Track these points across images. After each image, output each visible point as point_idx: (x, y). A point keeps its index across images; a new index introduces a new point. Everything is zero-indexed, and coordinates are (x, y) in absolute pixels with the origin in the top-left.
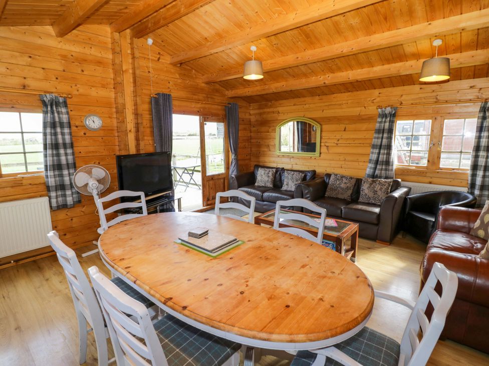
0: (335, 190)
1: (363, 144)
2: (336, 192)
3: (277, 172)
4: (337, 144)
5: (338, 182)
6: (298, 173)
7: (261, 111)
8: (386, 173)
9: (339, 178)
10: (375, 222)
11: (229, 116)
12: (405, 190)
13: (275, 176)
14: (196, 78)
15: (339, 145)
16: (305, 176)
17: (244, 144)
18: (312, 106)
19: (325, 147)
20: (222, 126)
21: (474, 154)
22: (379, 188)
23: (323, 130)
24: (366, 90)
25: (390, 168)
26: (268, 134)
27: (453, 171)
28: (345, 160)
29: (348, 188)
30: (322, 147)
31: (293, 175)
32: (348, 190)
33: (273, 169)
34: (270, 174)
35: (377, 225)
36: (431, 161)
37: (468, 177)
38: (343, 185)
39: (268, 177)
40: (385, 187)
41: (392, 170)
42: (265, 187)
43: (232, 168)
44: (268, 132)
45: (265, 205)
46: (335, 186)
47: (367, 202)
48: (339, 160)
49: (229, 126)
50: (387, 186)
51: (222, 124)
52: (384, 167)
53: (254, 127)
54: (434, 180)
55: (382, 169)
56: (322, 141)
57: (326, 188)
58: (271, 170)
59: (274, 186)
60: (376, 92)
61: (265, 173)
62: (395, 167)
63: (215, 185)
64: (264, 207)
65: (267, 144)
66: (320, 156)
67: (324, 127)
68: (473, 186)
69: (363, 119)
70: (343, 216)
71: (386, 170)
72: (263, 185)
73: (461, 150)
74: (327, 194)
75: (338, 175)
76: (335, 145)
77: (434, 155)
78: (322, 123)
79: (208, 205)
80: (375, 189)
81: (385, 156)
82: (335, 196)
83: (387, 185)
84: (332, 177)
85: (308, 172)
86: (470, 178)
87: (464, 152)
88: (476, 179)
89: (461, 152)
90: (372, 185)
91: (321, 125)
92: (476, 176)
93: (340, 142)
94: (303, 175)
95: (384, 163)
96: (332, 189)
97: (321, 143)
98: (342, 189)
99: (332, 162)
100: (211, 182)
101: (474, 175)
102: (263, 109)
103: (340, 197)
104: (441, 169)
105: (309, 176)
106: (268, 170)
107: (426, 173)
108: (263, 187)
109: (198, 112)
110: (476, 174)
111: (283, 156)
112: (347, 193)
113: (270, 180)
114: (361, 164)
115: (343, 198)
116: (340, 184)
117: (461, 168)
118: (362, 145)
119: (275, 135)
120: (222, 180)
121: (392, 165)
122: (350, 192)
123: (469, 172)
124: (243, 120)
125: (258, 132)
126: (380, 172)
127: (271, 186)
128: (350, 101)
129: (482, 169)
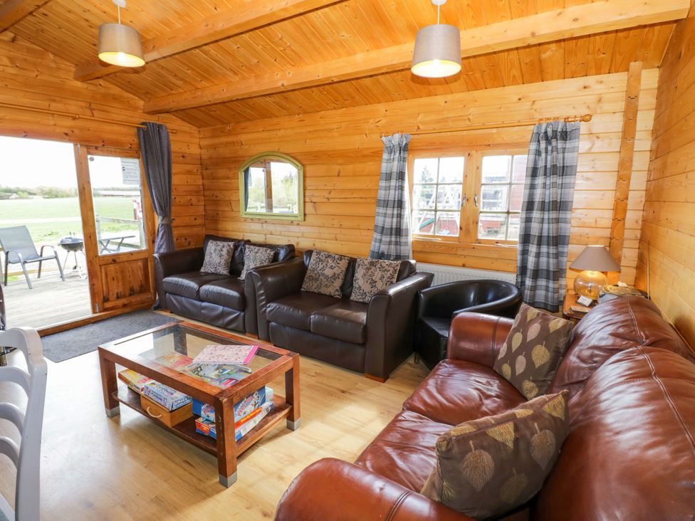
0: (317, 280)
1: (366, 198)
2: (318, 282)
3: (236, 247)
4: (328, 199)
5: (321, 266)
6: (265, 249)
7: (216, 141)
8: (396, 250)
9: (324, 258)
10: (361, 341)
11: (145, 148)
12: (420, 278)
13: (234, 254)
14: (59, 69)
15: (331, 200)
16: (276, 255)
17: (189, 198)
18: (289, 132)
19: (311, 204)
20: (135, 165)
21: (524, 216)
22: (379, 276)
23: (307, 175)
24: (367, 105)
25: (403, 240)
26: (229, 181)
27: (495, 245)
28: (341, 227)
29: (335, 277)
30: (307, 204)
31: (257, 252)
32: (335, 279)
33: (230, 243)
34: (225, 252)
35: (363, 345)
36: (463, 227)
37: (516, 256)
38: (328, 272)
39: (220, 256)
40: (388, 274)
41: (406, 244)
42: (216, 274)
43: (159, 240)
44: (228, 178)
45: (204, 308)
46: (316, 272)
47: (361, 300)
48: (332, 227)
49: (148, 165)
50: (391, 272)
51: (136, 162)
52: (393, 239)
53: (207, 169)
54: (468, 261)
55: (390, 243)
56: (307, 194)
57: (304, 276)
58: (226, 244)
59: (230, 272)
60: (381, 108)
61: (215, 250)
62: (411, 239)
63: (122, 272)
64: (203, 311)
65: (227, 199)
66: (305, 220)
67: (309, 169)
68: (523, 270)
69: (363, 156)
70: (312, 330)
71: (397, 243)
72: (213, 270)
73: (508, 209)
74: (305, 287)
75: (322, 254)
76: (326, 200)
77: (468, 218)
78: (304, 163)
79: (105, 310)
80: (374, 278)
81: (395, 220)
82: (316, 291)
83: (391, 269)
84: (314, 256)
85: (282, 247)
86: (519, 257)
87: (512, 213)
88: (527, 260)
89: (508, 213)
90: (370, 271)
91: (303, 165)
92: (527, 254)
93: (332, 195)
94: (272, 253)
95: (394, 232)
96: (311, 279)
97: (304, 196)
98: (327, 277)
99: (322, 230)
100: (112, 267)
101: (525, 253)
102: (217, 137)
103: (323, 292)
104: (479, 241)
105: (282, 254)
106: (221, 244)
107: (457, 248)
108: (213, 274)
109: (66, 134)
110: (528, 250)
111: (252, 219)
112: (334, 284)
113: (223, 261)
114: (364, 233)
115: (328, 293)
116: (323, 269)
117: (508, 239)
118: (364, 200)
119: (238, 183)
120: (140, 264)
121: (407, 235)
122: (338, 283)
123: (519, 247)
124: (183, 157)
125: (214, 178)
126: (387, 246)
127: (225, 272)
128: (344, 124)
129: (536, 242)
